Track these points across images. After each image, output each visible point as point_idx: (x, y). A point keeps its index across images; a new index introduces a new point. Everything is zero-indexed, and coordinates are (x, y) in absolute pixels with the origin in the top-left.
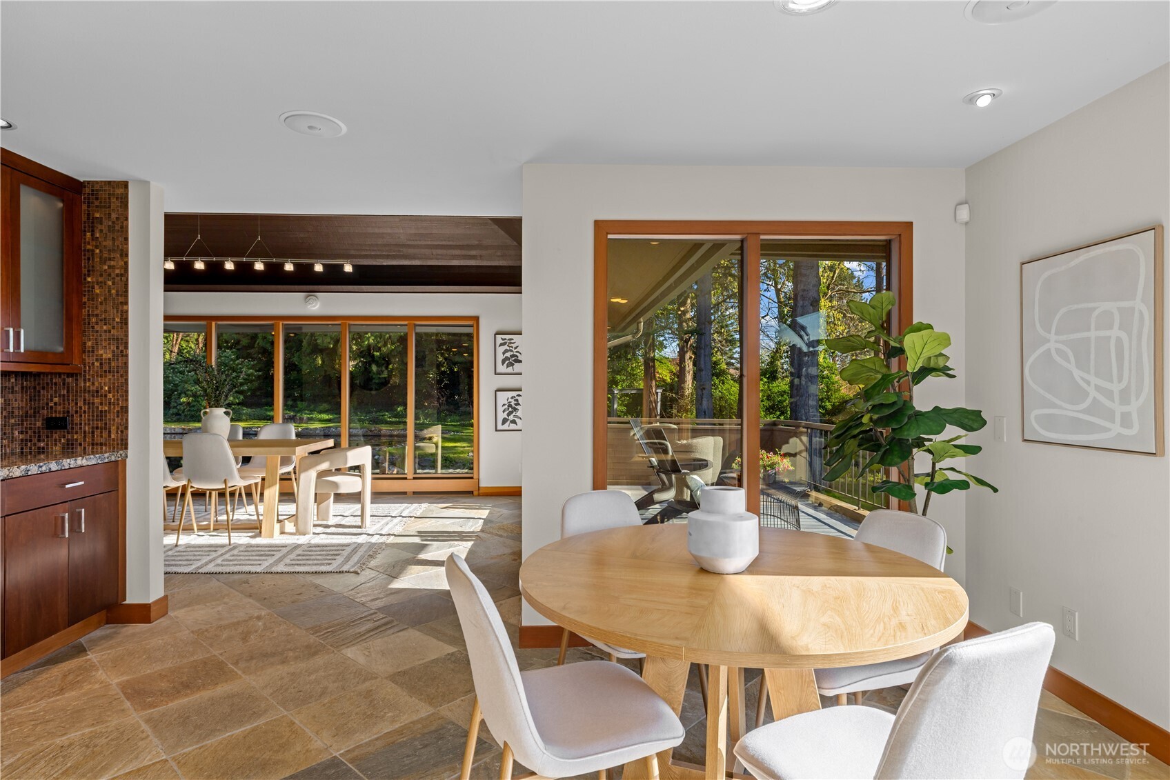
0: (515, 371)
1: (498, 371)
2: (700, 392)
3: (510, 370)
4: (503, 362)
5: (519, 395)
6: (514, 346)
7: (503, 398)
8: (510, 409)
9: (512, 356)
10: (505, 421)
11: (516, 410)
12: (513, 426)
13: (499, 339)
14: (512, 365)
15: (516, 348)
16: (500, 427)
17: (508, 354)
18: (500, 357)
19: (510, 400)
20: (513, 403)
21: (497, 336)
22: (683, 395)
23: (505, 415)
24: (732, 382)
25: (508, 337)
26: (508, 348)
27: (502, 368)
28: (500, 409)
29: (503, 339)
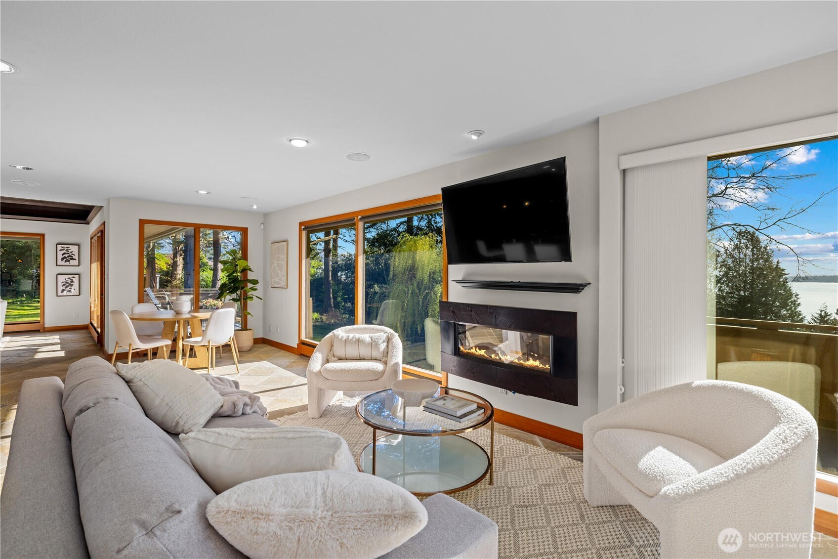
0: (71, 264)
1: (58, 264)
2: (187, 276)
3: (67, 263)
4: (62, 259)
5: (74, 277)
6: (70, 251)
7: (62, 279)
8: (67, 285)
9: (68, 256)
10: (63, 291)
11: (72, 285)
12: (69, 294)
13: (59, 247)
14: (69, 261)
15: (71, 252)
16: (60, 294)
17: (66, 255)
18: (60, 256)
19: (67, 280)
20: (69, 281)
21: (58, 245)
22: (175, 279)
23: (64, 288)
24: (210, 270)
25: (66, 246)
26: (66, 252)
27: (60, 262)
28: (60, 285)
29: (62, 247)
